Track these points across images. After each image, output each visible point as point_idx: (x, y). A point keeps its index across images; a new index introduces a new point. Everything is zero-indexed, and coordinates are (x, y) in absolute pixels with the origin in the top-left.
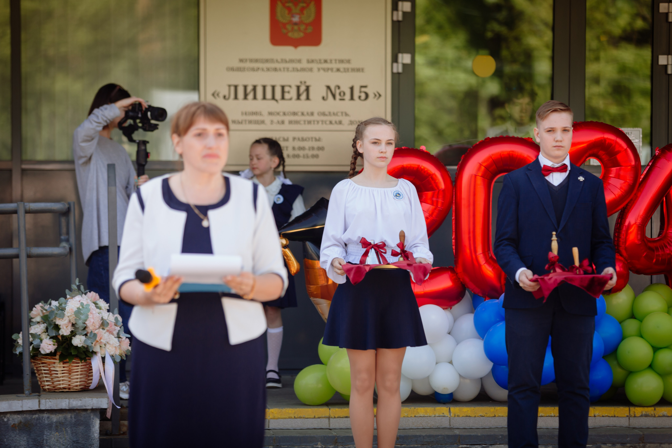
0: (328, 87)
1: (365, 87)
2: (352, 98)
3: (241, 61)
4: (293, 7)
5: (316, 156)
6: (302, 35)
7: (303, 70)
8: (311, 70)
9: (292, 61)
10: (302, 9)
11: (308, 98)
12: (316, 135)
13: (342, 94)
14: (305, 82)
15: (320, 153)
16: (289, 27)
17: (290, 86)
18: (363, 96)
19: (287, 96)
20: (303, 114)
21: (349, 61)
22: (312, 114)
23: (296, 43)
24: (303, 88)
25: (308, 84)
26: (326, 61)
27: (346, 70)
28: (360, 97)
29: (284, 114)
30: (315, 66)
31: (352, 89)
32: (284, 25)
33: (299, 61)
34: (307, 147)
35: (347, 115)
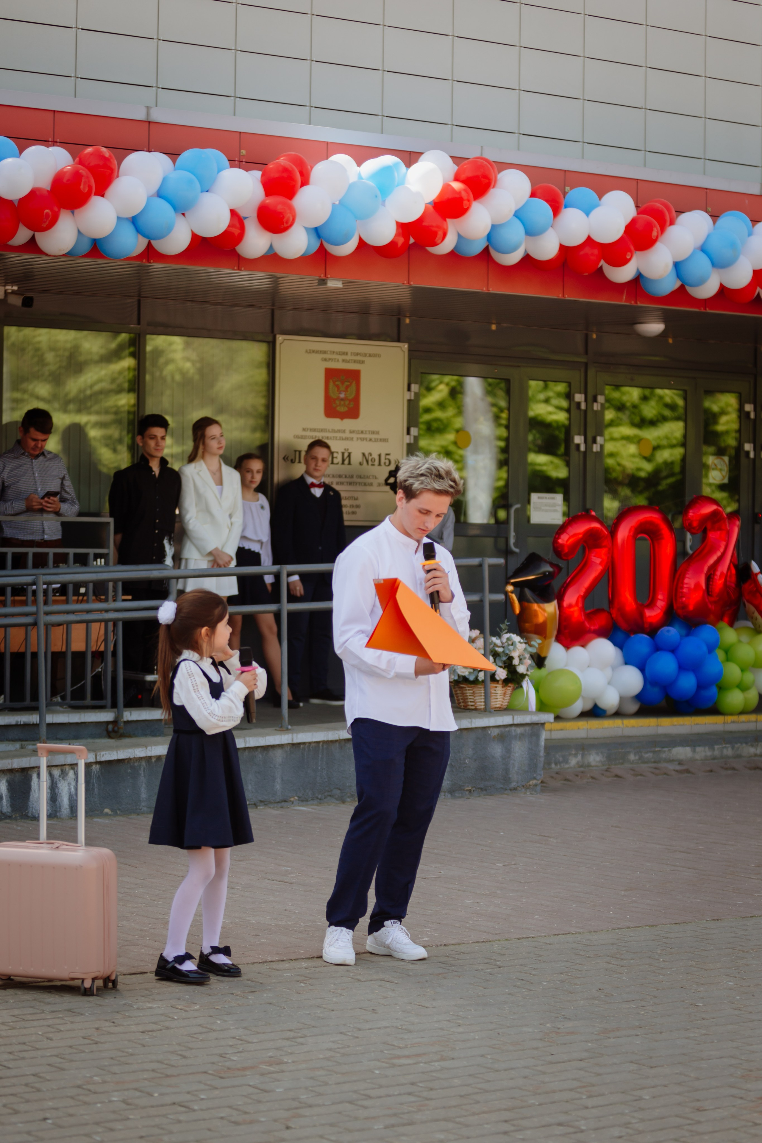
0: (364, 454)
1: (388, 454)
2: (380, 464)
3: (304, 430)
4: (340, 385)
5: (354, 513)
6: (346, 409)
7: (346, 439)
8: (352, 439)
9: (339, 431)
10: (347, 387)
11: (349, 463)
12: (355, 495)
13: (373, 461)
14: (348, 449)
15: (357, 510)
16: (337, 402)
17: (337, 452)
18: (387, 463)
19: (335, 461)
20: (346, 477)
21: (378, 433)
22: (352, 477)
23: (342, 416)
24: (346, 455)
25: (349, 451)
26: (362, 432)
27: (376, 440)
28: (385, 463)
29: (333, 476)
30: (354, 436)
31: (380, 456)
32: (335, 400)
33: (344, 431)
34: (348, 505)
35: (376, 478)
